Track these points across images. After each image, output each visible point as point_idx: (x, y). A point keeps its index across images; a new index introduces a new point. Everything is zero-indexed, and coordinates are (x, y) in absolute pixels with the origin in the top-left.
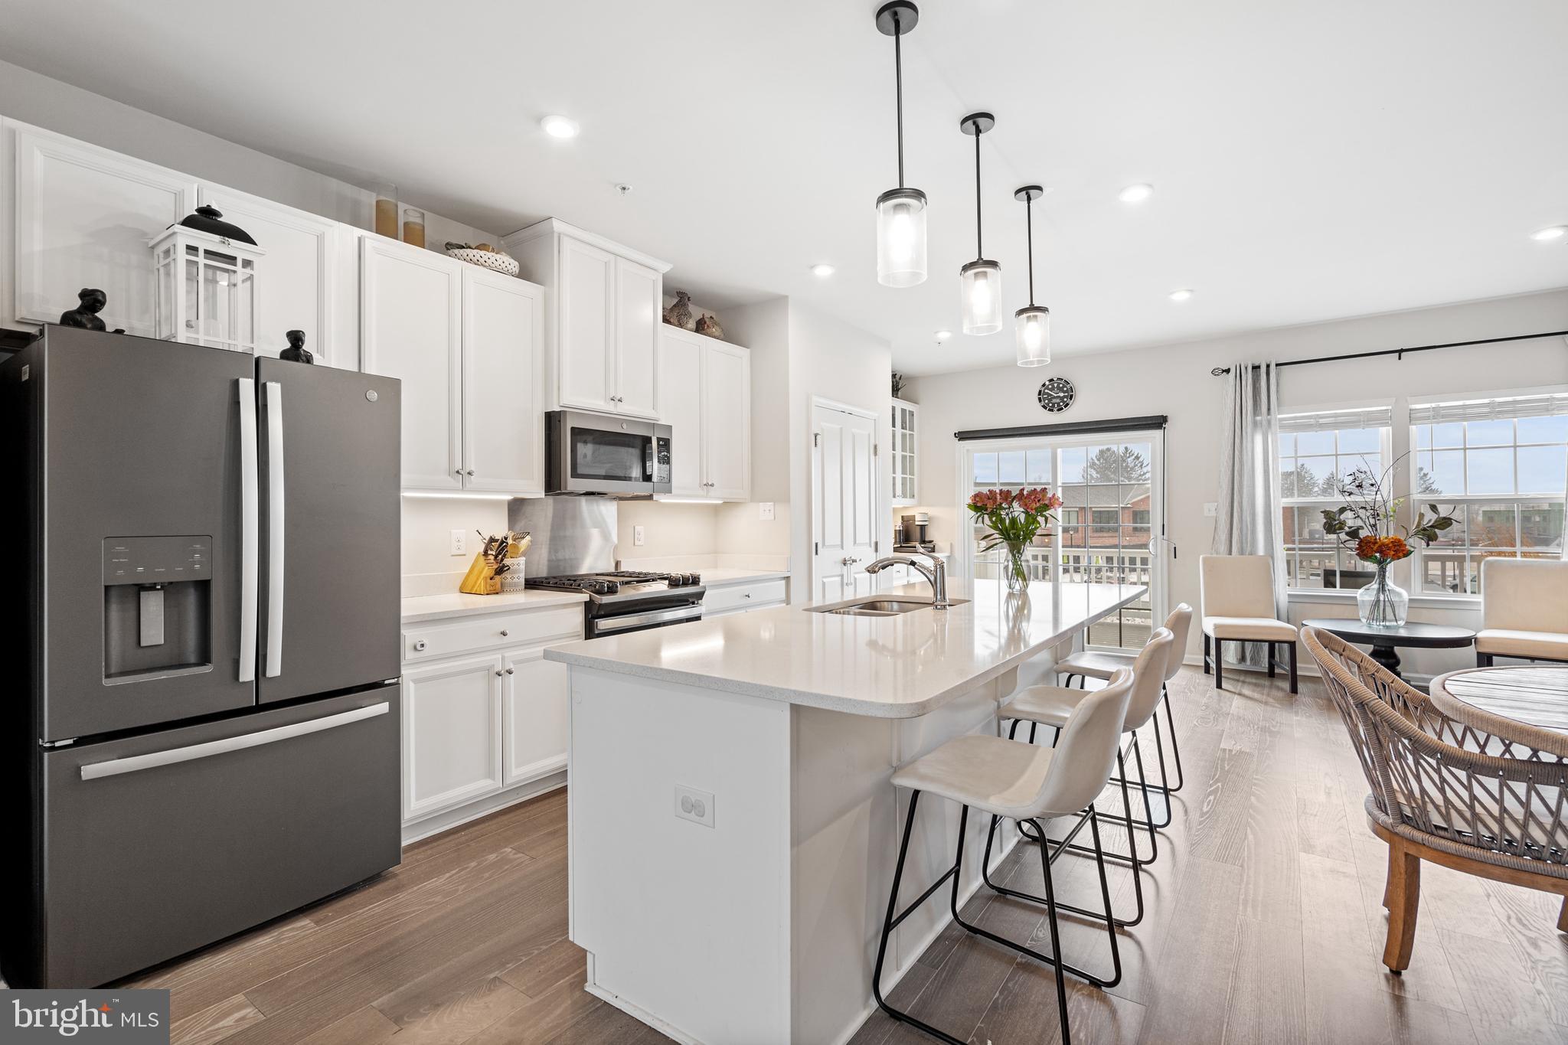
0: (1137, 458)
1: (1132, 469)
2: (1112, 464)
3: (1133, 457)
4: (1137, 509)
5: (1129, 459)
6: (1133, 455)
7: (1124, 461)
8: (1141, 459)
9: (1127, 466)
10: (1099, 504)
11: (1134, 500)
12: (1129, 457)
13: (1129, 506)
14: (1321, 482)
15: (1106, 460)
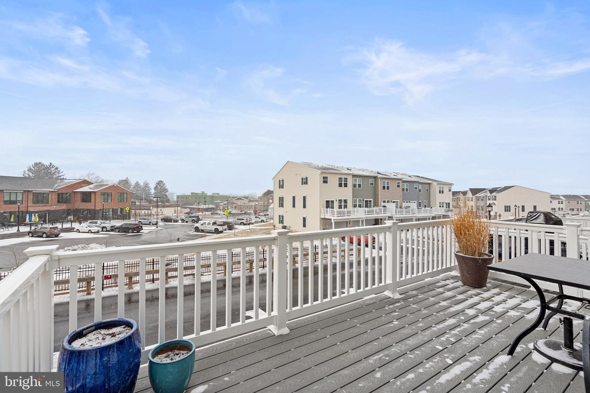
0: (57, 168)
1: (54, 173)
2: (42, 170)
3: (55, 168)
4: (60, 192)
5: (52, 169)
6: (54, 167)
7: (49, 169)
8: (59, 169)
9: (51, 172)
10: (37, 189)
11: (58, 188)
12: (52, 168)
13: (56, 190)
14: (133, 184)
15: (38, 168)
